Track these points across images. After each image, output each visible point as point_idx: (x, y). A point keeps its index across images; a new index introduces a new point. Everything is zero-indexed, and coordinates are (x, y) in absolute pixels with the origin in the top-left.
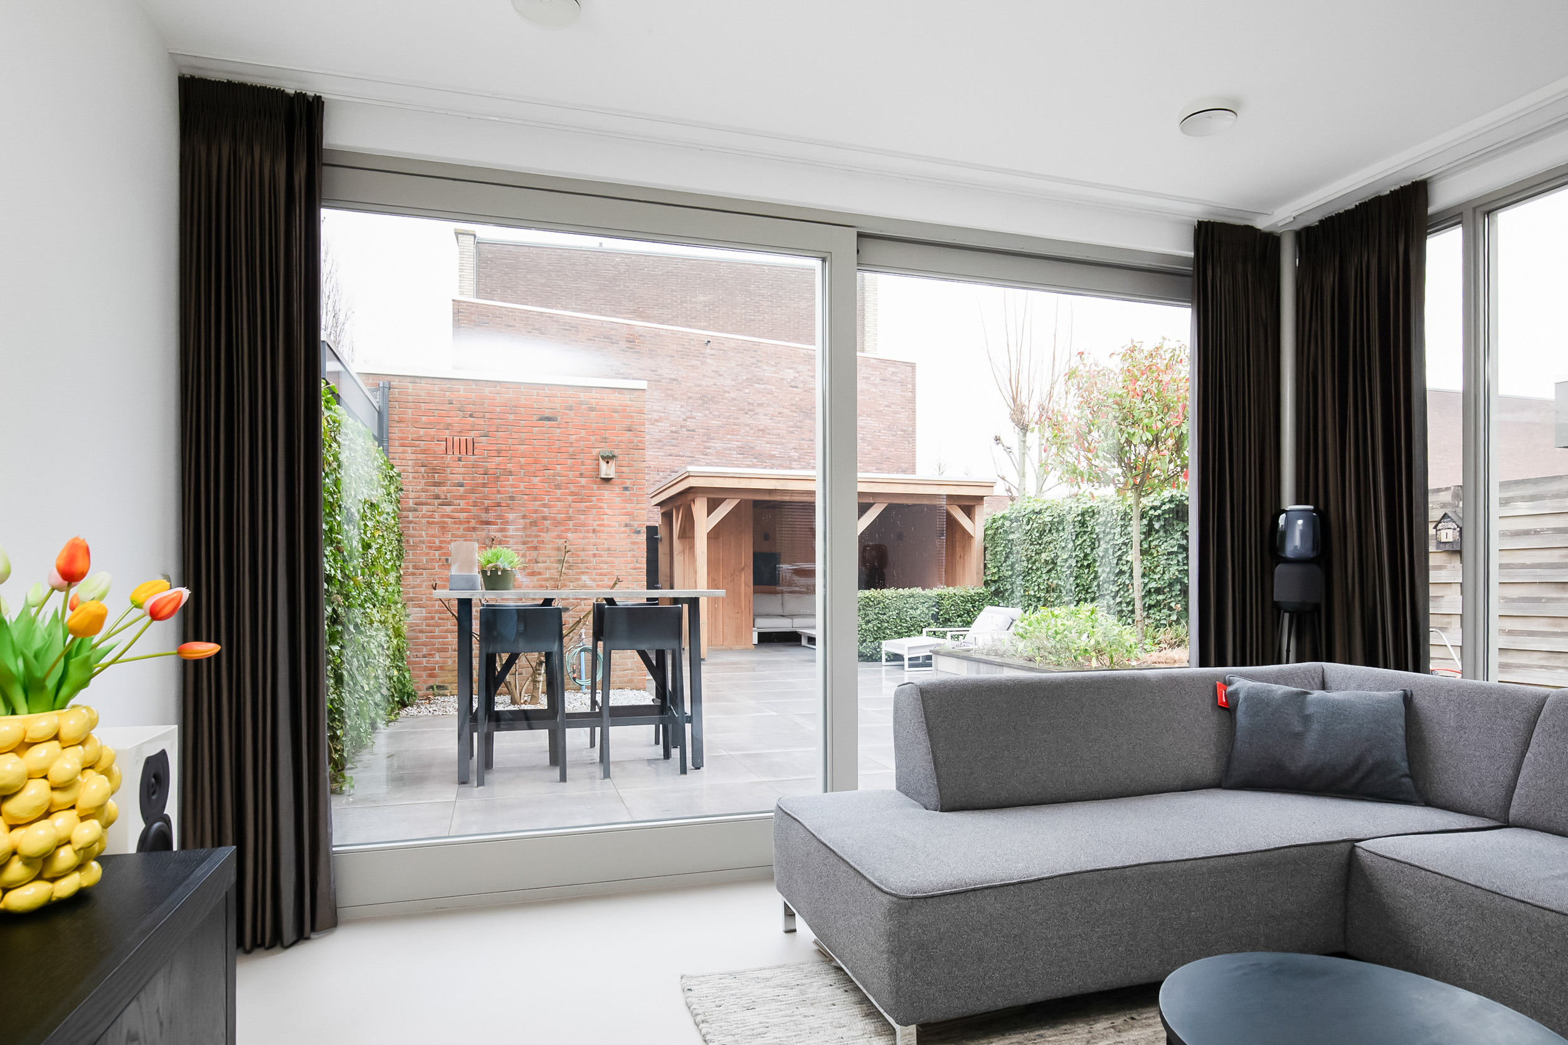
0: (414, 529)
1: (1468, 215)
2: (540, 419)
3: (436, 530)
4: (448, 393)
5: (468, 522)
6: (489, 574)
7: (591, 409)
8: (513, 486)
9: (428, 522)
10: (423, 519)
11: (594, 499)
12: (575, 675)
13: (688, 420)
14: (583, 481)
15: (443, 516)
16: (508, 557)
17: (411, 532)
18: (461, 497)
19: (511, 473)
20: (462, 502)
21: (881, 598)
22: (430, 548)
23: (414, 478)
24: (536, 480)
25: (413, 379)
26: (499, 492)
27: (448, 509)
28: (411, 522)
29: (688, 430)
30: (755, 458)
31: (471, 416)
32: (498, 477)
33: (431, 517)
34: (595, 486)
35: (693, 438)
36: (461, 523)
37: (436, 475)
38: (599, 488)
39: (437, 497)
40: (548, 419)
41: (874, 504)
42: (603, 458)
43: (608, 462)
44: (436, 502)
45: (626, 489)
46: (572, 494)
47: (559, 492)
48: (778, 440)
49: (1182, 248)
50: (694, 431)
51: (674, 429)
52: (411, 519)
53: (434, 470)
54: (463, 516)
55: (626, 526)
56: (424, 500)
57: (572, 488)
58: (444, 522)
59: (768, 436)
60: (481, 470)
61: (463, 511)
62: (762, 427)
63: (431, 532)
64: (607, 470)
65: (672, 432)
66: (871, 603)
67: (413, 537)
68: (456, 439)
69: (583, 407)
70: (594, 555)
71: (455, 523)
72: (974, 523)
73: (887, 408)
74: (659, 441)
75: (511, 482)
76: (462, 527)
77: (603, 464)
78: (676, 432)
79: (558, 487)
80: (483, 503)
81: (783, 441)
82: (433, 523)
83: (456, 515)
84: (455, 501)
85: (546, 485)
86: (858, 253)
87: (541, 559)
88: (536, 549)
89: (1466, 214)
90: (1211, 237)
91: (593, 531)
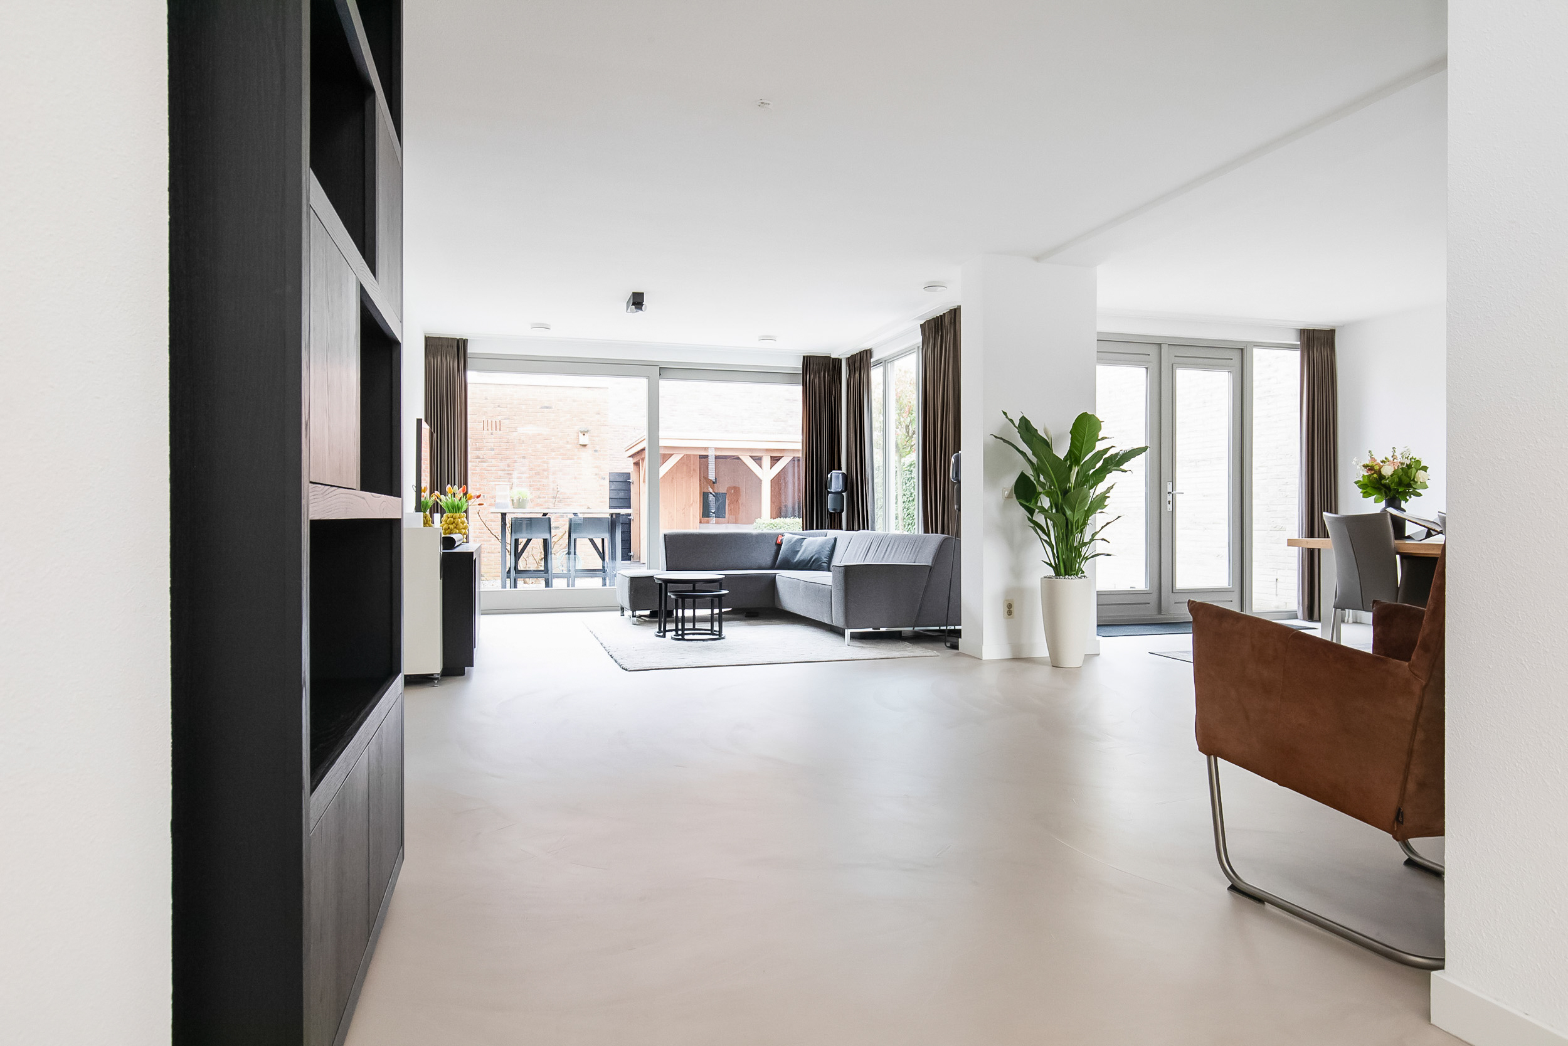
2: (542, 408)
4: (485, 393)
6: (515, 502)
8: (524, 450)
11: (575, 457)
14: (569, 446)
15: (481, 469)
16: (525, 492)
18: (493, 458)
19: (523, 442)
20: (493, 461)
22: (474, 489)
24: (539, 446)
26: (516, 454)
27: (485, 464)
31: (499, 406)
32: (515, 445)
33: (474, 470)
34: (576, 450)
37: (477, 444)
38: (579, 451)
39: (478, 457)
40: (547, 408)
42: (581, 432)
43: (584, 435)
44: (477, 460)
45: (596, 451)
46: (562, 455)
47: (553, 453)
53: (476, 441)
54: (494, 469)
55: (596, 475)
57: (562, 451)
58: (482, 473)
60: (505, 441)
61: (494, 466)
64: (584, 440)
68: (489, 420)
70: (576, 494)
75: (524, 448)
77: (581, 435)
79: (553, 450)
80: (506, 461)
82: (476, 473)
83: (489, 468)
84: (489, 460)
85: (545, 449)
86: (660, 374)
87: (542, 496)
88: (539, 489)
89: (884, 362)
90: (809, 362)
91: (575, 478)
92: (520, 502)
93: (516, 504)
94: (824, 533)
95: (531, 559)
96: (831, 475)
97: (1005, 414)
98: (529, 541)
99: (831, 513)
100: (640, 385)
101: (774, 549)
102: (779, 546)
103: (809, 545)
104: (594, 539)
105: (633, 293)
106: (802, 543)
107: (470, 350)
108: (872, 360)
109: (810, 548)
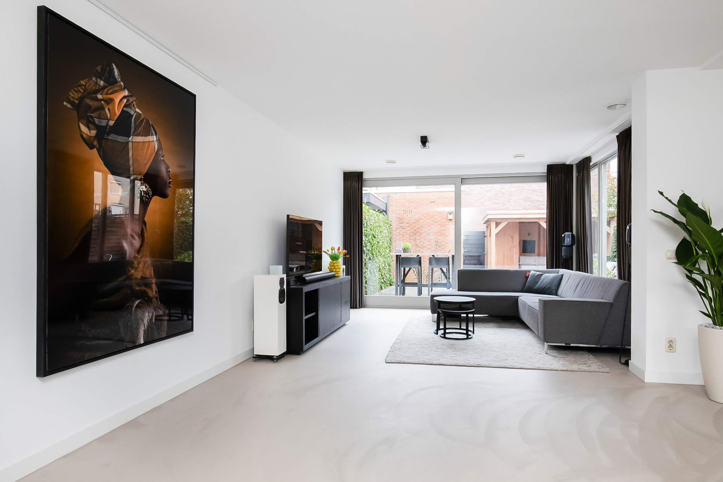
0: (395, 236)
2: (431, 202)
3: (401, 236)
4: (404, 197)
5: (410, 234)
7: (446, 198)
8: (422, 223)
9: (399, 234)
10: (398, 233)
11: (447, 225)
12: (440, 280)
13: (502, 189)
14: (443, 220)
15: (403, 232)
17: (394, 237)
18: (408, 227)
19: (422, 219)
20: (408, 228)
23: (395, 222)
24: (429, 221)
25: (395, 194)
26: (418, 225)
27: (404, 230)
28: (394, 234)
29: (502, 193)
30: (531, 202)
31: (411, 203)
32: (418, 220)
33: (400, 232)
34: (447, 222)
35: (504, 196)
36: (408, 234)
37: (401, 221)
38: (448, 222)
39: (401, 227)
40: (433, 202)
42: (449, 213)
43: (450, 214)
44: (401, 228)
46: (440, 224)
47: (436, 224)
48: (541, 194)
49: (544, 170)
50: (505, 193)
51: (496, 193)
52: (394, 233)
53: (401, 219)
54: (408, 232)
56: (398, 228)
57: (440, 223)
58: (403, 234)
59: (537, 193)
60: (414, 219)
61: (408, 231)
62: (533, 190)
63: (400, 237)
64: (450, 217)
65: (495, 194)
67: (395, 238)
68: (407, 210)
69: (443, 198)
70: (446, 243)
71: (406, 234)
74: (490, 198)
76: (408, 235)
77: (449, 215)
78: (497, 194)
79: (436, 222)
80: (414, 228)
81: (543, 194)
82: (400, 234)
84: (406, 228)
85: (432, 222)
86: (462, 182)
87: (430, 244)
88: (429, 241)
89: (599, 164)
90: (551, 168)
91: (446, 236)
92: (406, 249)
93: (405, 250)
94: (557, 271)
95: (412, 277)
96: (564, 235)
97: (661, 193)
98: (410, 269)
99: (564, 258)
100: (452, 188)
101: (523, 280)
102: (527, 277)
103: (545, 278)
104: (443, 268)
105: (423, 136)
106: (541, 277)
107: (365, 176)
108: (591, 164)
109: (545, 281)
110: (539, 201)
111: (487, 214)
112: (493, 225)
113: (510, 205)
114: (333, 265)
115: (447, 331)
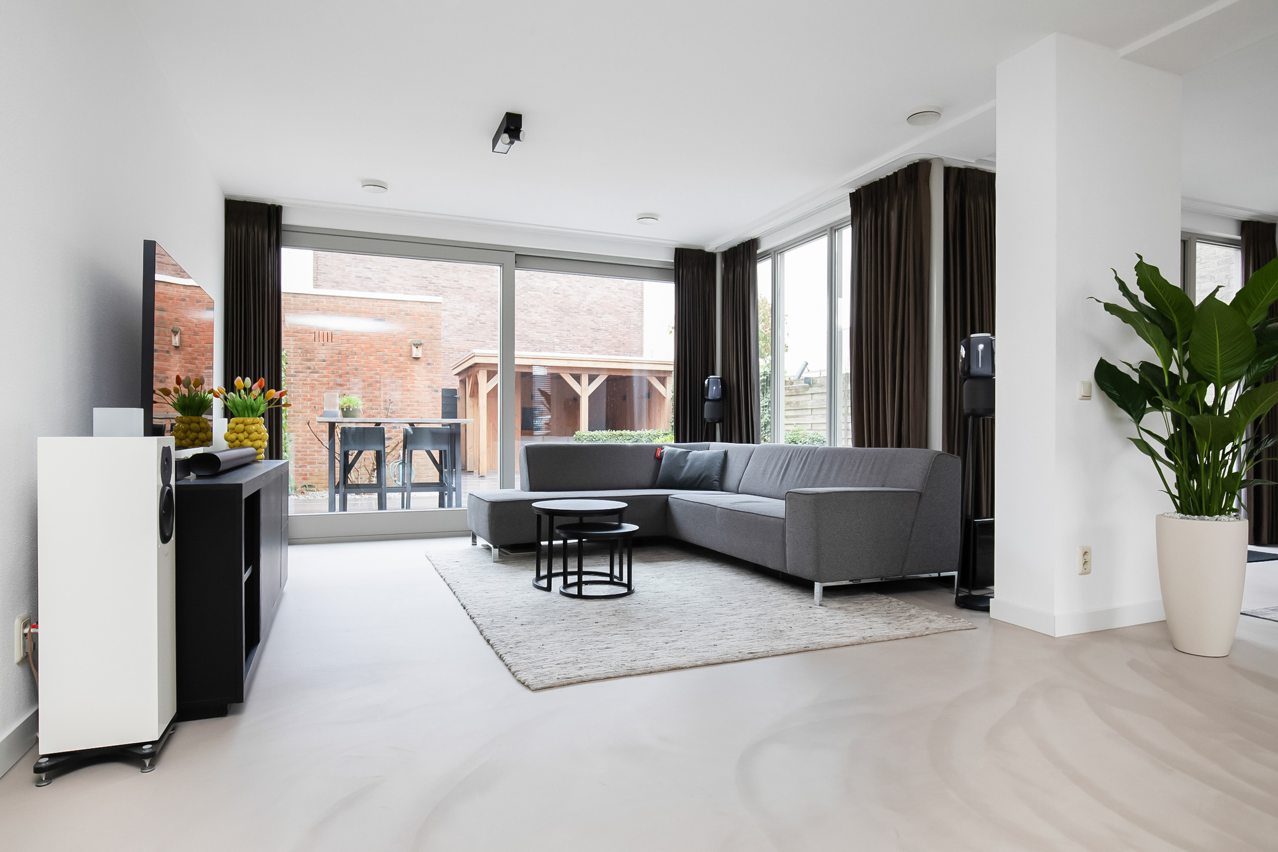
0: (294, 388)
1: (773, 253)
2: (375, 320)
3: (308, 388)
4: (316, 304)
5: (329, 384)
6: (345, 410)
7: (407, 314)
8: (357, 362)
9: (303, 384)
10: (300, 382)
11: (408, 370)
12: (396, 479)
13: (481, 316)
14: (402, 359)
15: (312, 380)
16: (356, 400)
17: (293, 389)
18: (324, 368)
19: (356, 354)
20: (325, 371)
21: (601, 436)
22: (304, 399)
23: (294, 356)
24: (371, 358)
25: (294, 295)
26: (348, 365)
27: (316, 375)
28: (292, 383)
29: (480, 323)
30: (529, 343)
32: (347, 356)
33: (305, 380)
34: (409, 362)
35: (484, 328)
36: (324, 384)
37: (308, 354)
38: (412, 364)
39: (309, 368)
40: (379, 320)
41: (599, 375)
42: (414, 345)
43: (417, 347)
44: (309, 371)
45: (429, 364)
46: (395, 367)
47: (386, 366)
48: (545, 330)
49: (669, 258)
50: (485, 323)
51: (470, 322)
52: (292, 381)
53: (307, 352)
54: (325, 380)
55: (429, 387)
56: (300, 370)
57: (394, 363)
58: (313, 384)
59: (537, 327)
60: (337, 352)
61: (325, 377)
62: (534, 321)
63: (305, 389)
64: (416, 352)
65: (469, 324)
66: (594, 440)
67: (293, 392)
68: (320, 332)
69: (402, 313)
70: (408, 405)
71: (320, 384)
72: (666, 388)
73: (623, 309)
74: (460, 330)
75: (355, 359)
76: (324, 387)
77: (414, 348)
78: (472, 324)
79: (386, 362)
80: (337, 372)
81: (548, 331)
82: (306, 384)
83: (320, 379)
84: (320, 371)
85: (378, 361)
86: (516, 262)
87: (374, 407)
88: (371, 401)
90: (682, 255)
91: (408, 390)
92: (351, 410)
93: (346, 412)
95: (362, 473)
96: (708, 381)
98: (360, 453)
99: (708, 423)
101: (652, 463)
102: (659, 459)
103: (696, 458)
104: (432, 451)
105: (508, 114)
106: (686, 457)
109: (697, 463)
110: (542, 341)
111: (473, 355)
112: (482, 376)
113: (495, 345)
114: (244, 431)
115: (585, 578)
